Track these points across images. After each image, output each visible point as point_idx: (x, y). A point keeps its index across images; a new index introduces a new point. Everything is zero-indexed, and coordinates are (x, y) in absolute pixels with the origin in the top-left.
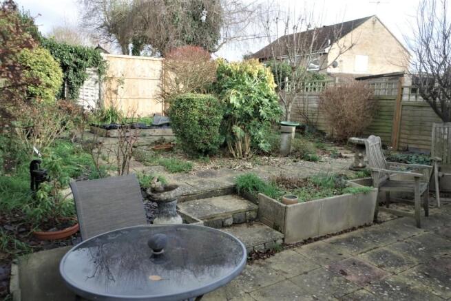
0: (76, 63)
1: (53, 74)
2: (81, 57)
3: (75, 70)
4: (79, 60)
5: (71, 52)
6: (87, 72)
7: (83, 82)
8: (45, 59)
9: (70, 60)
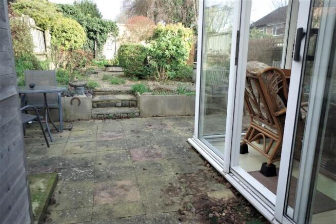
0: (101, 30)
1: (79, 35)
2: (104, 26)
3: (100, 34)
4: (102, 28)
5: (99, 23)
6: (108, 35)
7: (105, 41)
8: (75, 27)
9: (97, 28)
